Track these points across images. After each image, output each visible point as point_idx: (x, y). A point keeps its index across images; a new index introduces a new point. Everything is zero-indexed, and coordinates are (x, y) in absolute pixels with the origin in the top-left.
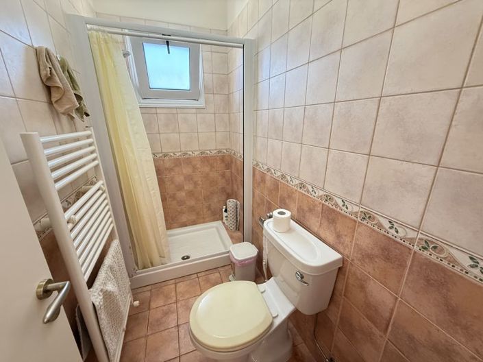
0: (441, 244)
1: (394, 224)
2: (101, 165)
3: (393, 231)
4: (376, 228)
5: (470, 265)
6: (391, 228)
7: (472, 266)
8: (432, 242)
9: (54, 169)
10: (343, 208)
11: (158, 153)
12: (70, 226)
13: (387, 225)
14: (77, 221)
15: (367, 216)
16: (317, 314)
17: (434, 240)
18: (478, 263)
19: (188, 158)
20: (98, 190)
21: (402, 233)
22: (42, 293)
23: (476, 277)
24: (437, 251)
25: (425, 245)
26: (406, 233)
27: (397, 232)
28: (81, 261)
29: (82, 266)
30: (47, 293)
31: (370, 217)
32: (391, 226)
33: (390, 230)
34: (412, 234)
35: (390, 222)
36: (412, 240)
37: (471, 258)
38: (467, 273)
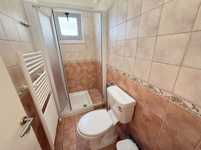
0: (180, 99)
1: (162, 90)
2: (45, 65)
3: (161, 93)
4: (154, 92)
5: (192, 108)
6: (160, 92)
7: (193, 108)
8: (177, 98)
9: (28, 66)
10: (141, 83)
11: (66, 61)
12: (35, 88)
13: (159, 91)
14: (37, 86)
15: (151, 87)
16: (127, 124)
17: (177, 97)
18: (195, 107)
19: (78, 63)
20: (44, 75)
21: (164, 94)
22: (22, 122)
23: (194, 113)
24: (179, 102)
25: (174, 99)
26: (166, 94)
27: (163, 94)
28: (40, 101)
29: (40, 103)
30: (24, 122)
31: (152, 87)
32: (160, 91)
33: (160, 93)
34: (168, 95)
35: (160, 90)
36: (168, 97)
37: (193, 105)
38: (191, 111)
